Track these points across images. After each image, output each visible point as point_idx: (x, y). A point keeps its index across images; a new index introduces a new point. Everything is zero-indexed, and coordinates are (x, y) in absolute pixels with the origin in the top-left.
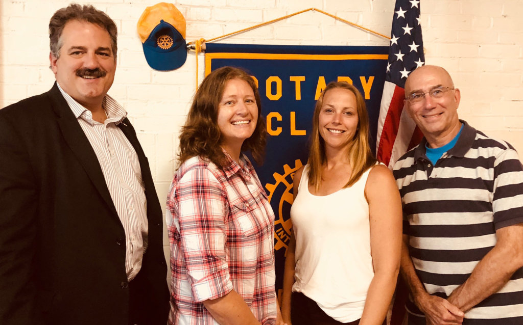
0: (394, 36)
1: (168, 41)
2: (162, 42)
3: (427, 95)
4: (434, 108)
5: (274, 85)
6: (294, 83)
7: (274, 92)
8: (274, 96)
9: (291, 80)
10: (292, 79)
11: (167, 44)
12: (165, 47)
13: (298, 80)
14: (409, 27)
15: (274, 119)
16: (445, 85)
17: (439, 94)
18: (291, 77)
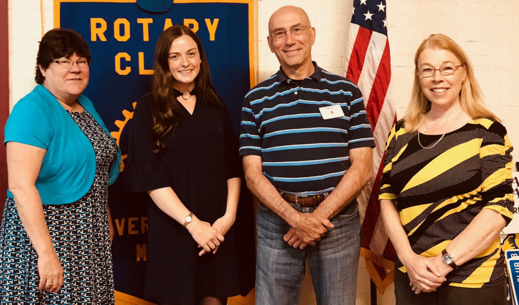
3: (288, 33)
4: (294, 44)
5: (122, 27)
6: (141, 25)
7: (122, 33)
8: (122, 37)
9: (138, 22)
10: (140, 21)
13: (146, 22)
15: (123, 59)
16: (303, 24)
17: (299, 32)
18: (138, 19)
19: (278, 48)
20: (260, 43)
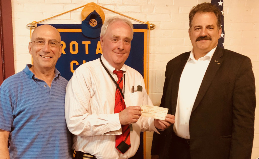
1: (95, 23)
2: (91, 22)
5: (74, 46)
6: (85, 45)
7: (74, 50)
8: (74, 52)
9: (83, 43)
11: (94, 24)
12: (93, 26)
13: (87, 43)
15: (74, 64)
18: (83, 42)
20: (150, 55)
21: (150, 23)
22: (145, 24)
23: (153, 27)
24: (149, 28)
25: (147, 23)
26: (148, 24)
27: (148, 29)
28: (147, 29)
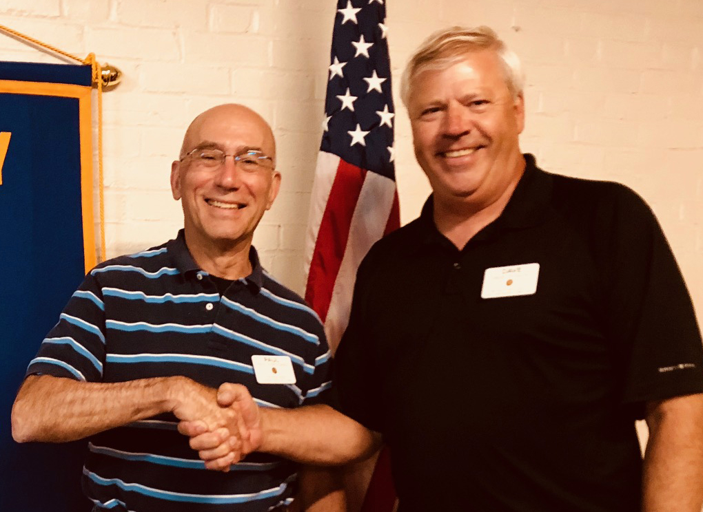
0: (336, 60)
3: (230, 159)
4: (234, 189)
14: (366, 41)
19: (195, 189)
20: (106, 193)
21: (101, 61)
22: (80, 64)
23: (113, 78)
24: (100, 81)
25: (88, 62)
26: (93, 67)
27: (95, 86)
28: (90, 86)
